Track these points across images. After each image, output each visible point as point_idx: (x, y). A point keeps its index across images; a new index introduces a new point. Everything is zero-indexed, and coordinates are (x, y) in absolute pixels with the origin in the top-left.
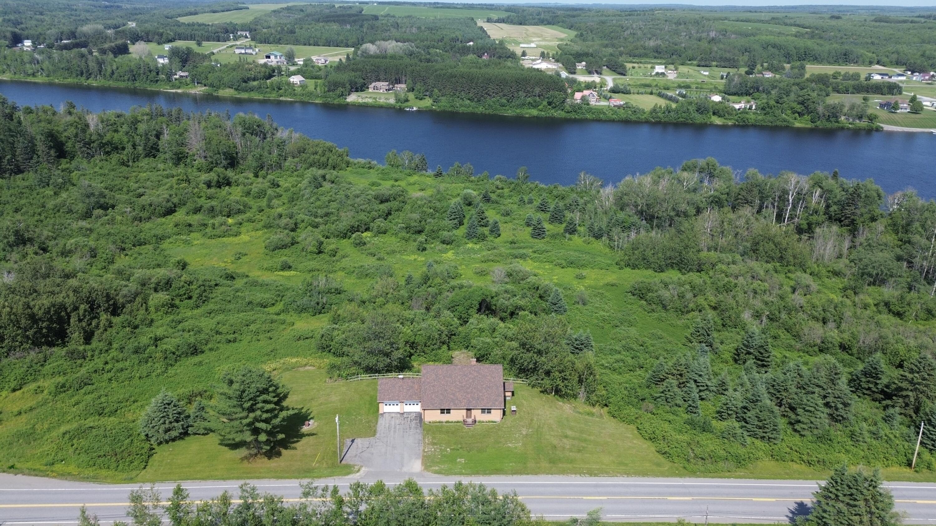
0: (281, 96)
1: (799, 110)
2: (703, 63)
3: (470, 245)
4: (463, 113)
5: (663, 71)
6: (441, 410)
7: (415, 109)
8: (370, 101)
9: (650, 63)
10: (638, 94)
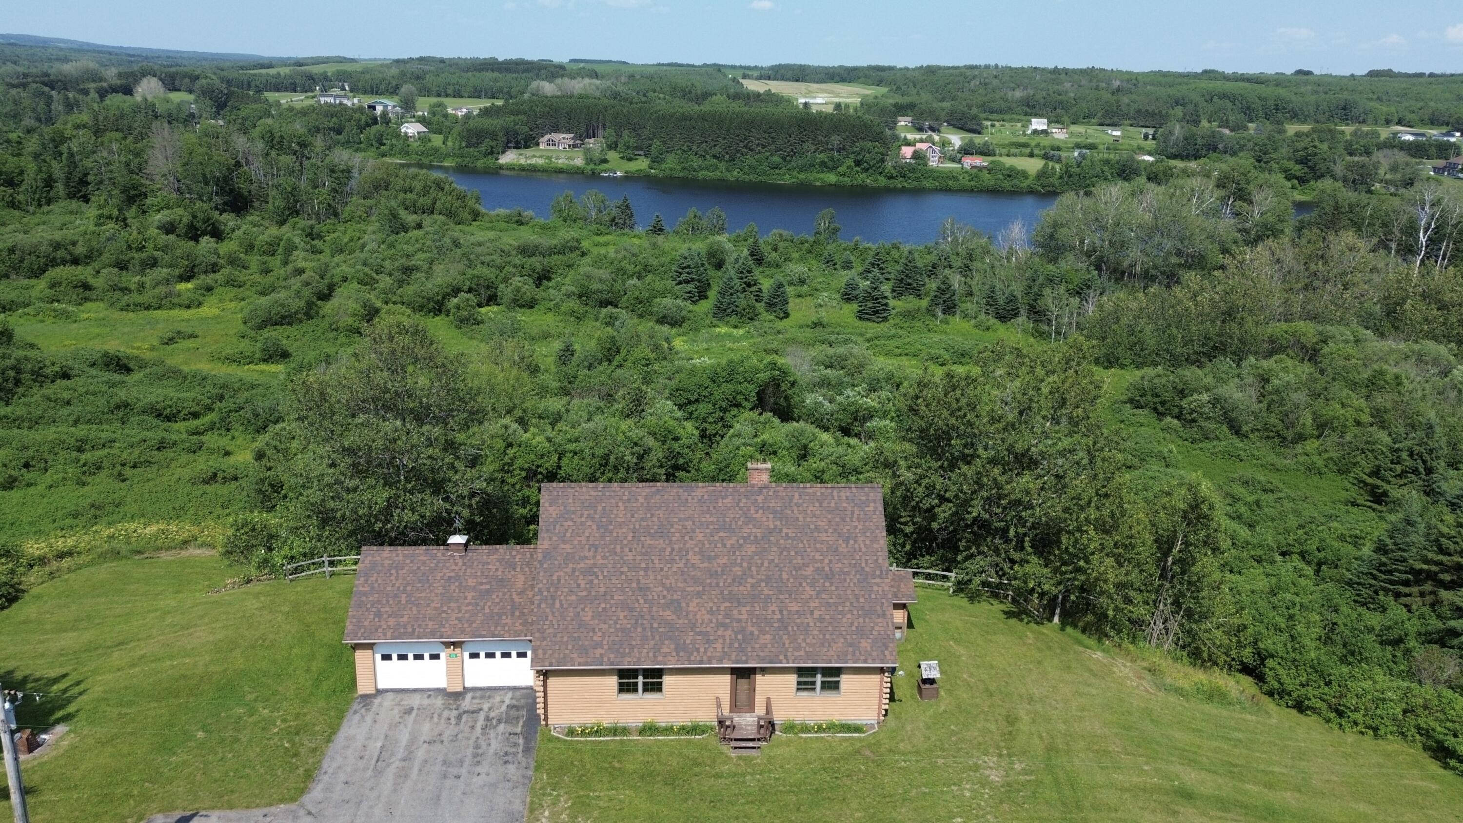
0: (384, 155)
1: (1299, 174)
2: (1108, 121)
3: (723, 330)
4: (704, 180)
5: (1045, 127)
6: (622, 674)
7: (619, 174)
8: (540, 162)
9: (1019, 121)
10: (1008, 155)
